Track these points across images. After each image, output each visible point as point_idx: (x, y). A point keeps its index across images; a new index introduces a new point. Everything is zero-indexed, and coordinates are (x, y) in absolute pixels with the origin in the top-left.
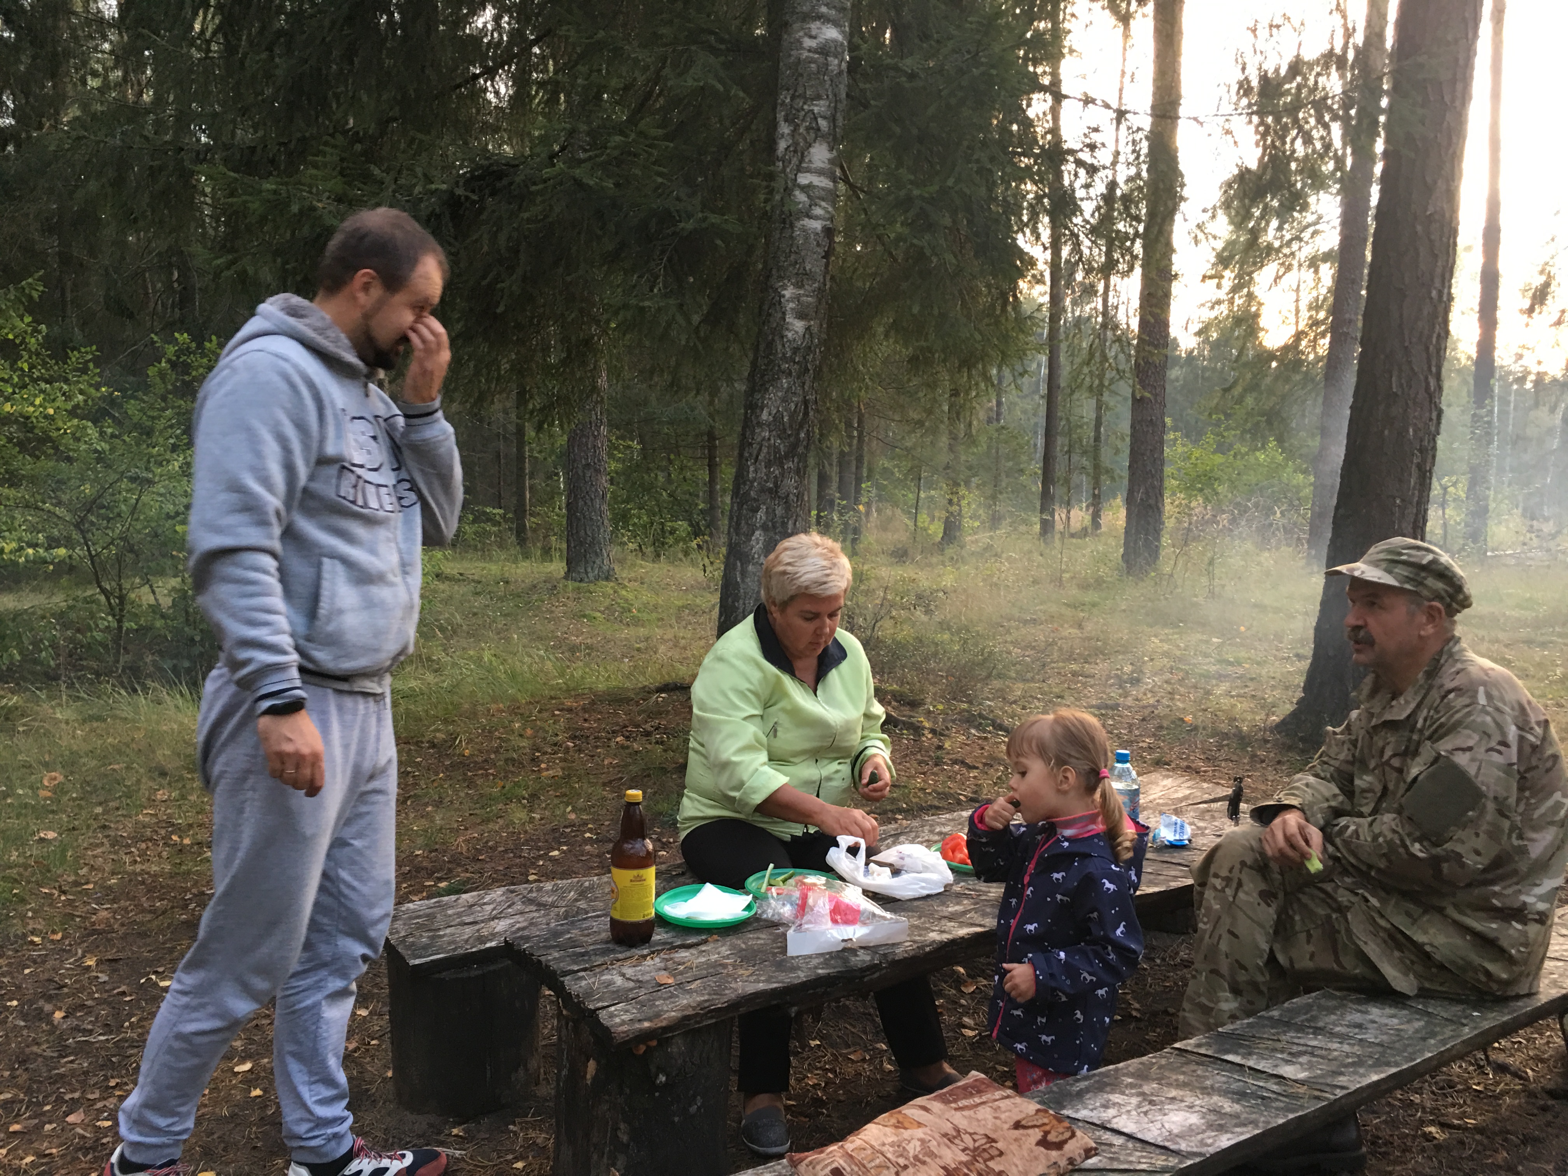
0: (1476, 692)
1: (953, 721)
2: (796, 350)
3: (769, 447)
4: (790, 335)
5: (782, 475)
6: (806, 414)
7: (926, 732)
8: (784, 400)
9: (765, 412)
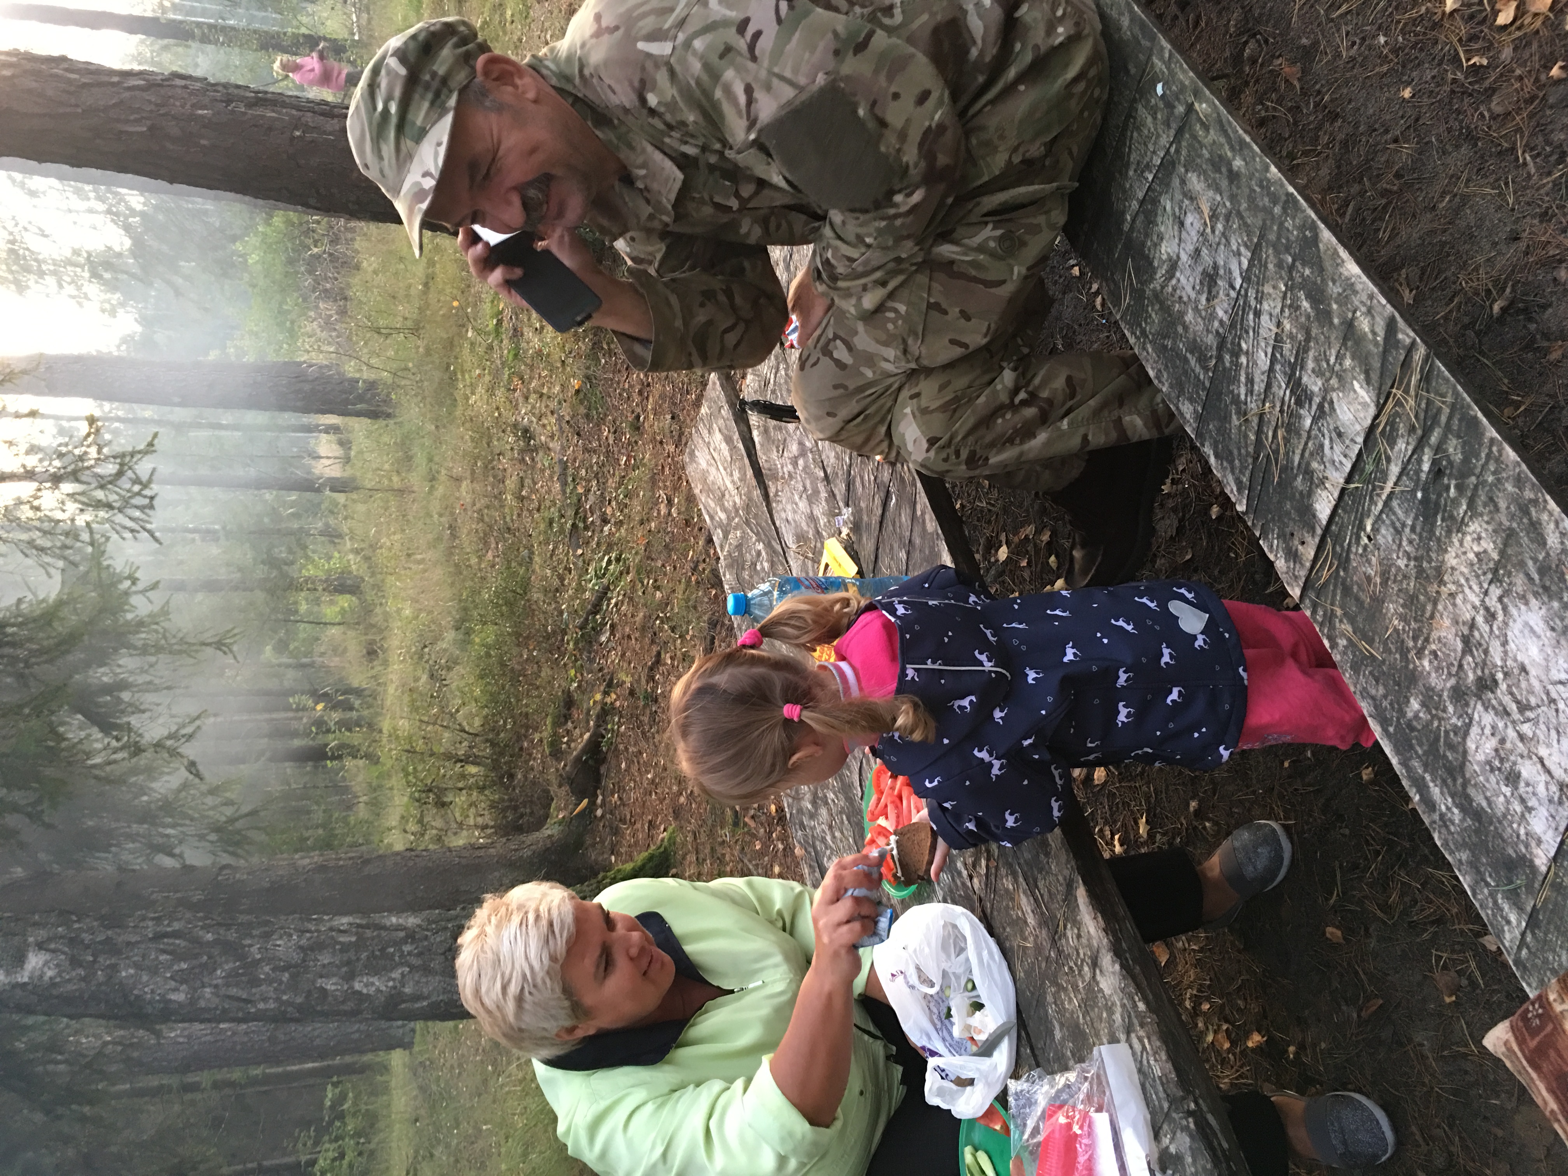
0: (649, 55)
1: (591, 660)
2: (75, 962)
3: (228, 985)
4: (50, 973)
5: (270, 960)
6: (176, 935)
7: (608, 700)
8: (154, 971)
9: (173, 997)
